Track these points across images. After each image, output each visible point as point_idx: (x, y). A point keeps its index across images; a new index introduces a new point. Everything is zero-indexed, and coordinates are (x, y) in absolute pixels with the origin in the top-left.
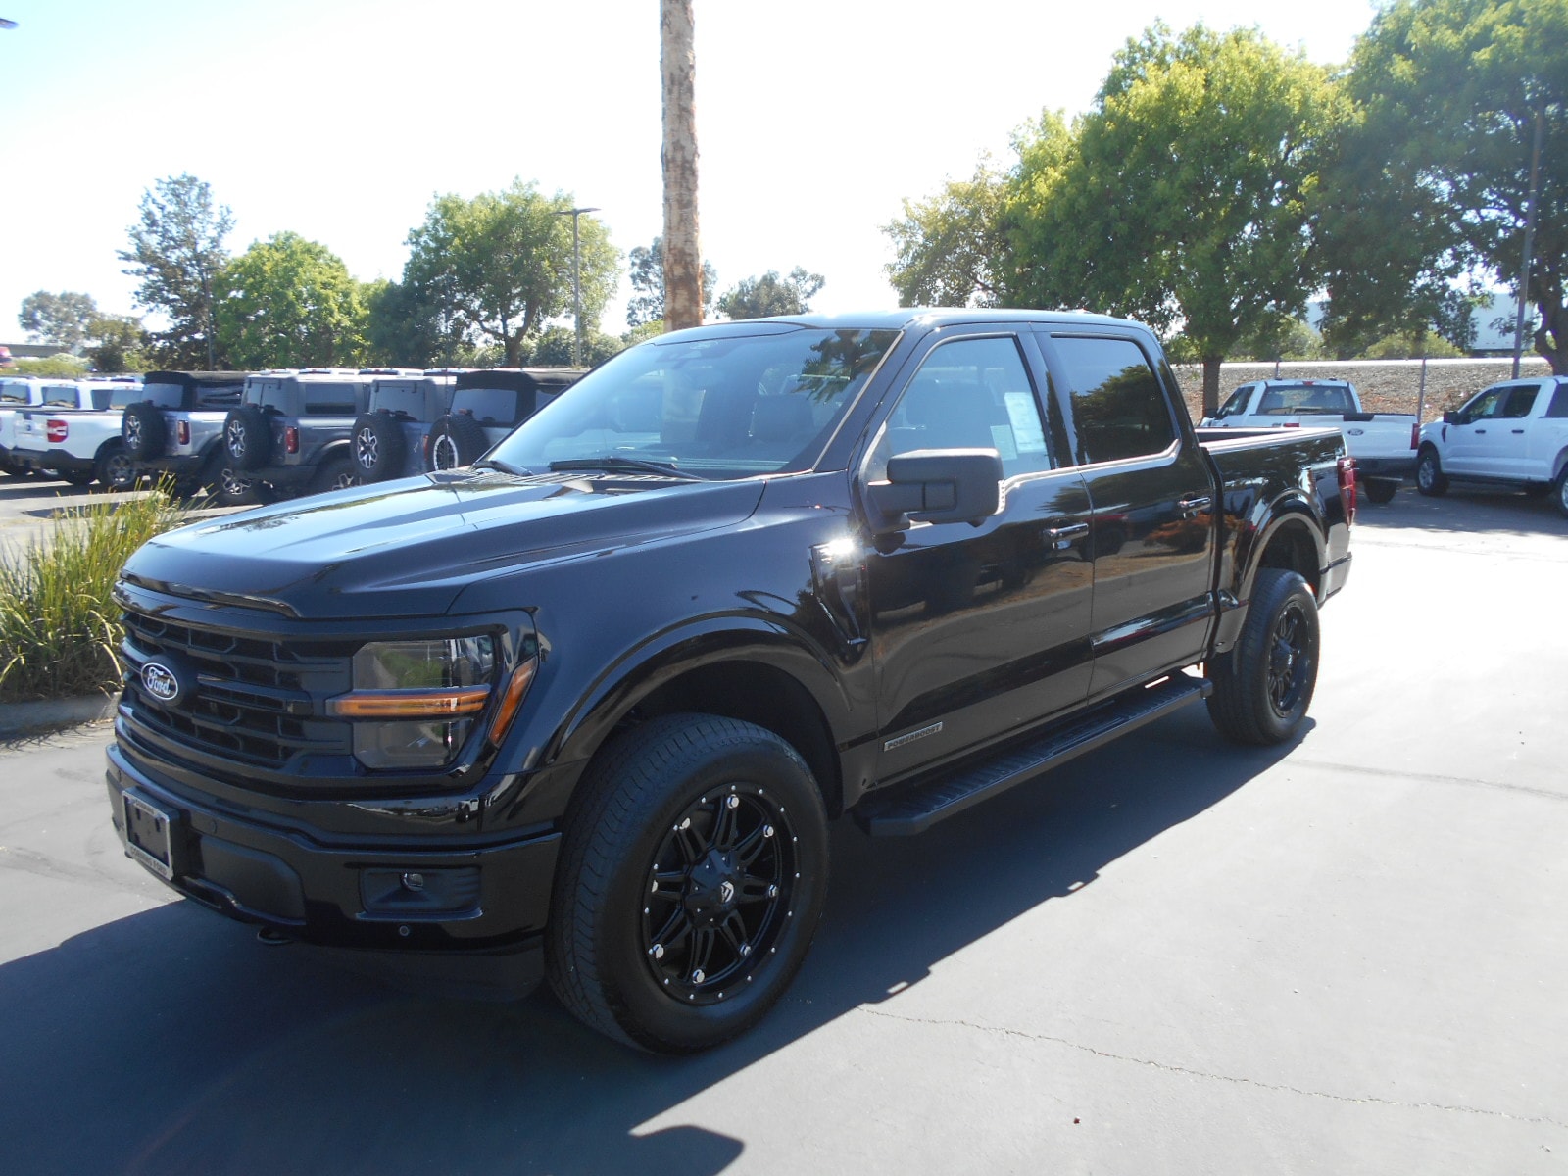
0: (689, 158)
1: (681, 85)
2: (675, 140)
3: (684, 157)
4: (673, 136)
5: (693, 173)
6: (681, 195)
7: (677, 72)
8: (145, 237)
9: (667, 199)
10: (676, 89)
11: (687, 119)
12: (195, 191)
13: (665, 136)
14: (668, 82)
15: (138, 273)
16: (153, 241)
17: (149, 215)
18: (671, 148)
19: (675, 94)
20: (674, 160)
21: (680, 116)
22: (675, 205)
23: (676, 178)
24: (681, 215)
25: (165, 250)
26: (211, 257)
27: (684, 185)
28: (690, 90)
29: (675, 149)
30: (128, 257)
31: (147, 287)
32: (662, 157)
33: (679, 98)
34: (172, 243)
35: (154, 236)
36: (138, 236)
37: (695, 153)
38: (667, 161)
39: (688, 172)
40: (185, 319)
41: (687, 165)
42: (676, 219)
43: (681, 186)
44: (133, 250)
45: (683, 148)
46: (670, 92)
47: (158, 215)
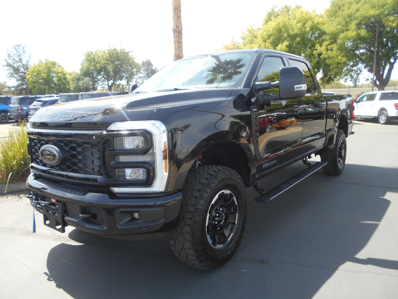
0: (180, 30)
1: (178, 10)
2: (176, 25)
3: (179, 29)
4: (176, 24)
5: (181, 34)
6: (178, 40)
7: (177, 6)
8: (8, 60)
9: (175, 41)
10: (176, 11)
11: (179, 19)
12: (21, 48)
13: (174, 24)
14: (174, 9)
15: (7, 70)
16: (10, 61)
17: (9, 54)
18: (175, 27)
19: (176, 12)
20: (176, 30)
21: (178, 18)
22: (177, 43)
23: (177, 35)
24: (178, 46)
25: (13, 63)
26: (27, 65)
27: (179, 37)
28: (180, 11)
29: (177, 28)
30: (4, 66)
31: (9, 74)
32: (173, 30)
33: (177, 13)
34: (16, 62)
35: (10, 60)
36: (6, 60)
37: (182, 29)
38: (174, 31)
39: (180, 34)
40: (20, 82)
41: (180, 32)
42: (177, 46)
43: (178, 38)
44: (5, 64)
45: (179, 27)
46: (175, 12)
47: (11, 54)
